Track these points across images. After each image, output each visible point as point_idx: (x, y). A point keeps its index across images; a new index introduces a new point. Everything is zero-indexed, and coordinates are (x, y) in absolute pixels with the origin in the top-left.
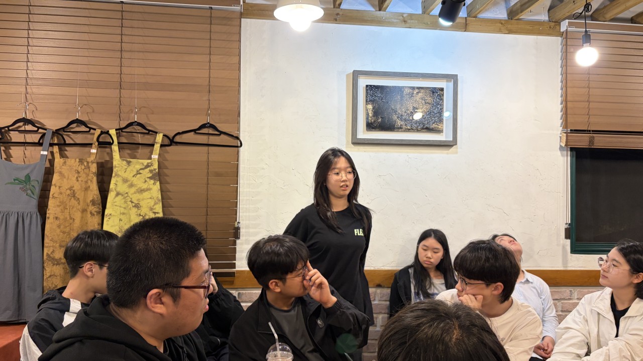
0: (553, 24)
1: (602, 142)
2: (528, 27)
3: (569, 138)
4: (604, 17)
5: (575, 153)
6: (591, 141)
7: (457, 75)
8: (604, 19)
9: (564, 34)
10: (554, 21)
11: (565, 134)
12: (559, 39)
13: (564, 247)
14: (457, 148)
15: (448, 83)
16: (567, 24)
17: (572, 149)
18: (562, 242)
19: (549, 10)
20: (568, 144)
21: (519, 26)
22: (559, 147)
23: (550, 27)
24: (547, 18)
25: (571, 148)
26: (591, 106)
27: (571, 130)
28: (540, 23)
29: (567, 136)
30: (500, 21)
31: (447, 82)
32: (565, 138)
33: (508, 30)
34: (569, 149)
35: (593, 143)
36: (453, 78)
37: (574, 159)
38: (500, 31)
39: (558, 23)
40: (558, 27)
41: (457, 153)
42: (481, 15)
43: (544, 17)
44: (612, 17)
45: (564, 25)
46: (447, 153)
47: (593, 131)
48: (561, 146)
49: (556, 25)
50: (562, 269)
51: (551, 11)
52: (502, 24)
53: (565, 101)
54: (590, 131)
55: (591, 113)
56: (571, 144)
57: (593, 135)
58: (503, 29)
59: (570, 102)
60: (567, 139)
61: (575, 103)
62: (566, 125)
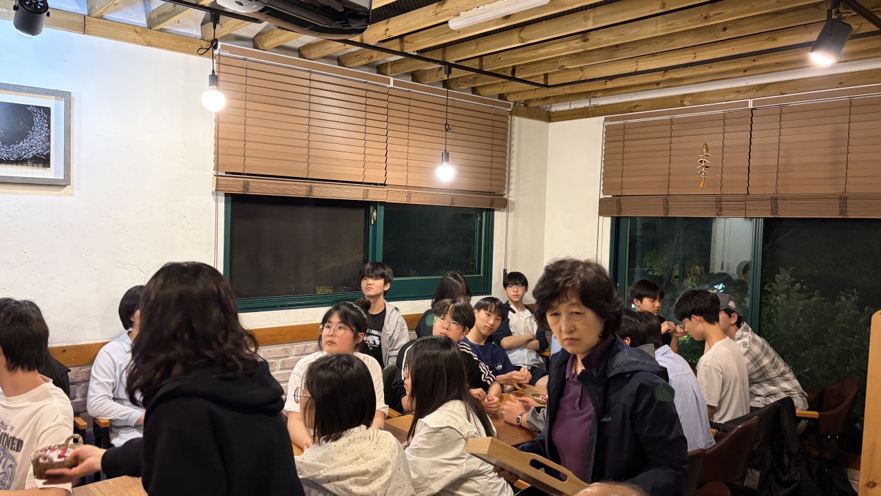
0: (205, 43)
1: (258, 188)
2: (172, 42)
3: (219, 182)
5: (230, 199)
6: (246, 185)
7: (70, 93)
10: (205, 39)
14: (73, 189)
15: (58, 101)
16: (220, 47)
19: (202, 24)
20: (220, 188)
21: (162, 39)
22: (211, 191)
24: (199, 35)
25: (225, 194)
26: (247, 146)
27: (226, 172)
28: (188, 39)
29: (217, 179)
30: (135, 28)
31: (56, 99)
32: (215, 182)
33: (146, 42)
34: (223, 196)
35: (248, 189)
36: (66, 97)
37: (229, 205)
38: (135, 42)
41: (72, 195)
42: (109, 16)
43: (196, 32)
46: (58, 195)
47: (248, 175)
51: (203, 27)
52: (137, 32)
53: (218, 138)
54: (245, 174)
55: (247, 154)
56: (222, 189)
57: (248, 180)
58: (139, 38)
59: (223, 141)
60: (217, 184)
61: (228, 141)
62: (217, 168)
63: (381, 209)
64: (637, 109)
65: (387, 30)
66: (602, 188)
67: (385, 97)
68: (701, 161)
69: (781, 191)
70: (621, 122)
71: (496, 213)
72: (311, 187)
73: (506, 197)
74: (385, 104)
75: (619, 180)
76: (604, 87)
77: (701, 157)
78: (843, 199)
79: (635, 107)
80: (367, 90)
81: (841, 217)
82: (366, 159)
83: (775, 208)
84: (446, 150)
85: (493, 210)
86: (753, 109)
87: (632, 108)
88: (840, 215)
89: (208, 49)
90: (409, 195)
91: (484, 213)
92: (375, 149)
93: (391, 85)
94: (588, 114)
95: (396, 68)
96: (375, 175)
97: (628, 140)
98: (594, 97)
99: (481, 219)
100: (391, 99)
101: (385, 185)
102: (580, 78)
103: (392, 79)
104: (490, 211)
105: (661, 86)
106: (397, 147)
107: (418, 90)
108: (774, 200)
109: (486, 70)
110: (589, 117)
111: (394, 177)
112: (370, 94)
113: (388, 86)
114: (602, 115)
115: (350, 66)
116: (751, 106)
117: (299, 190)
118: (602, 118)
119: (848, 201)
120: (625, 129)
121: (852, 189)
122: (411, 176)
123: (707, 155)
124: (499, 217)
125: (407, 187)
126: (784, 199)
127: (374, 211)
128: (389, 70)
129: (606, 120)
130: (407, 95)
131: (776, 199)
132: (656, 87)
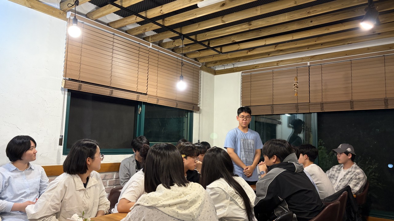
0: (62, 12)
1: (86, 88)
2: (45, 8)
3: (66, 83)
4: (92, 17)
5: (70, 93)
6: (80, 87)
8: (92, 18)
9: (69, 20)
10: (62, 10)
11: (64, 80)
12: (66, 22)
13: (59, 151)
16: (70, 14)
17: (69, 91)
18: (57, 148)
19: (60, 3)
20: (66, 86)
21: (40, 6)
22: (61, 88)
23: (60, 13)
24: (59, 7)
26: (81, 67)
27: (69, 79)
28: (54, 8)
29: (65, 81)
32: (64, 83)
33: (31, 6)
34: (67, 90)
35: (81, 88)
37: (70, 97)
38: (25, 5)
39: (65, 12)
40: (65, 15)
43: (57, 6)
44: (96, 19)
45: (69, 14)
47: (81, 81)
48: (62, 88)
49: (64, 13)
50: (56, 165)
51: (61, 4)
53: (66, 61)
54: (80, 81)
55: (81, 70)
56: (68, 87)
57: (81, 83)
58: (27, 3)
59: (69, 62)
60: (65, 84)
61: (72, 62)
62: (65, 75)
63: (144, 106)
64: (256, 68)
65: (161, 10)
66: (241, 103)
67: (148, 52)
68: (295, 85)
69: (324, 101)
70: (249, 73)
71: (194, 114)
72: (112, 91)
73: (199, 106)
74: (147, 55)
75: (249, 99)
76: (246, 55)
77: (295, 83)
78: (352, 102)
79: (256, 67)
80: (140, 48)
81: (351, 110)
82: (139, 80)
83: (322, 108)
84: (182, 75)
85: (193, 112)
86: (310, 66)
87: (254, 67)
88: (351, 109)
89: (73, 5)
90: (158, 100)
91: (189, 113)
92: (143, 77)
93: (151, 47)
94: (234, 71)
95: (154, 38)
96: (142, 89)
97: (252, 81)
98: (239, 61)
99: (188, 116)
100: (150, 53)
101: (146, 94)
102: (238, 48)
103: (151, 44)
104: (192, 112)
105: (270, 55)
106: (153, 77)
107: (162, 51)
108: (322, 104)
109: (198, 41)
110: (234, 72)
111: (152, 91)
112: (141, 50)
113: (149, 47)
114: (240, 71)
115: (133, 34)
116: (309, 65)
117: (106, 92)
118: (241, 72)
119: (354, 103)
120: (251, 76)
121: (355, 98)
122: (158, 91)
123: (297, 82)
124: (196, 116)
125: (157, 97)
126: (326, 103)
127: (140, 107)
128: (150, 39)
129: (242, 73)
130: (157, 53)
131: (323, 104)
132: (268, 56)
